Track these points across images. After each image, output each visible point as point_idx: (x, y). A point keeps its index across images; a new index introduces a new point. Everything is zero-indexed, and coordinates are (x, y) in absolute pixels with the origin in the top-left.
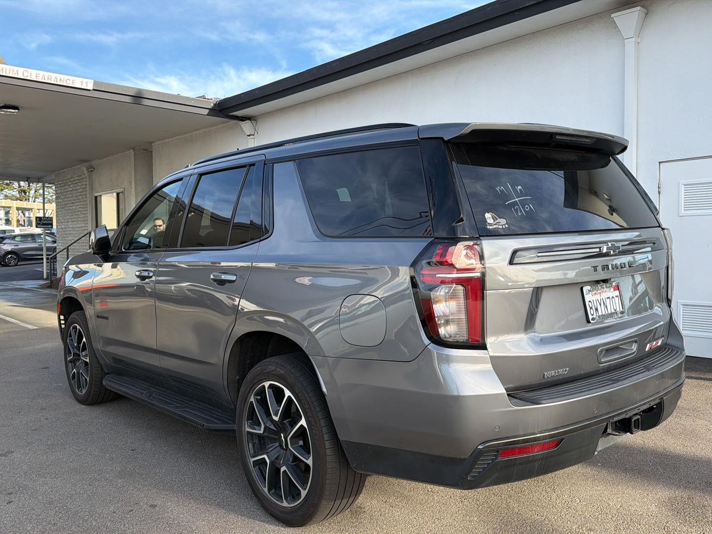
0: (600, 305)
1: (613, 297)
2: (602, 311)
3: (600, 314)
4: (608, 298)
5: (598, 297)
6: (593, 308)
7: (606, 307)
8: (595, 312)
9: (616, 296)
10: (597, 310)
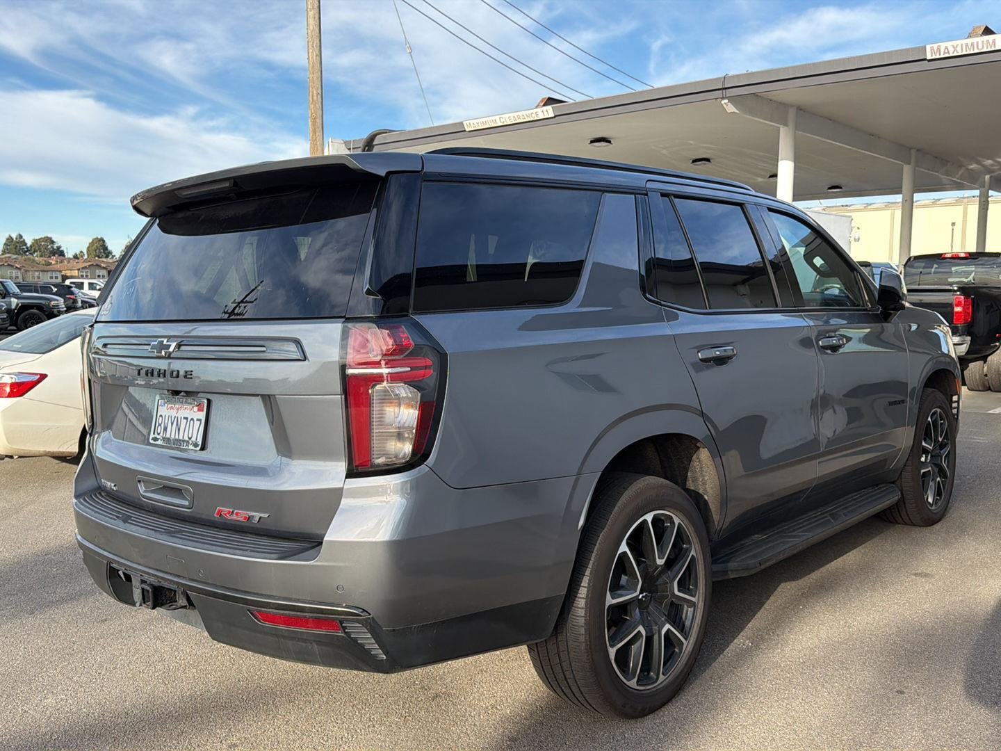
0: (172, 424)
1: (192, 419)
2: (172, 433)
3: (168, 436)
4: (185, 418)
5: (173, 413)
6: (162, 425)
7: (179, 430)
8: (162, 432)
9: (198, 420)
10: (165, 429)
